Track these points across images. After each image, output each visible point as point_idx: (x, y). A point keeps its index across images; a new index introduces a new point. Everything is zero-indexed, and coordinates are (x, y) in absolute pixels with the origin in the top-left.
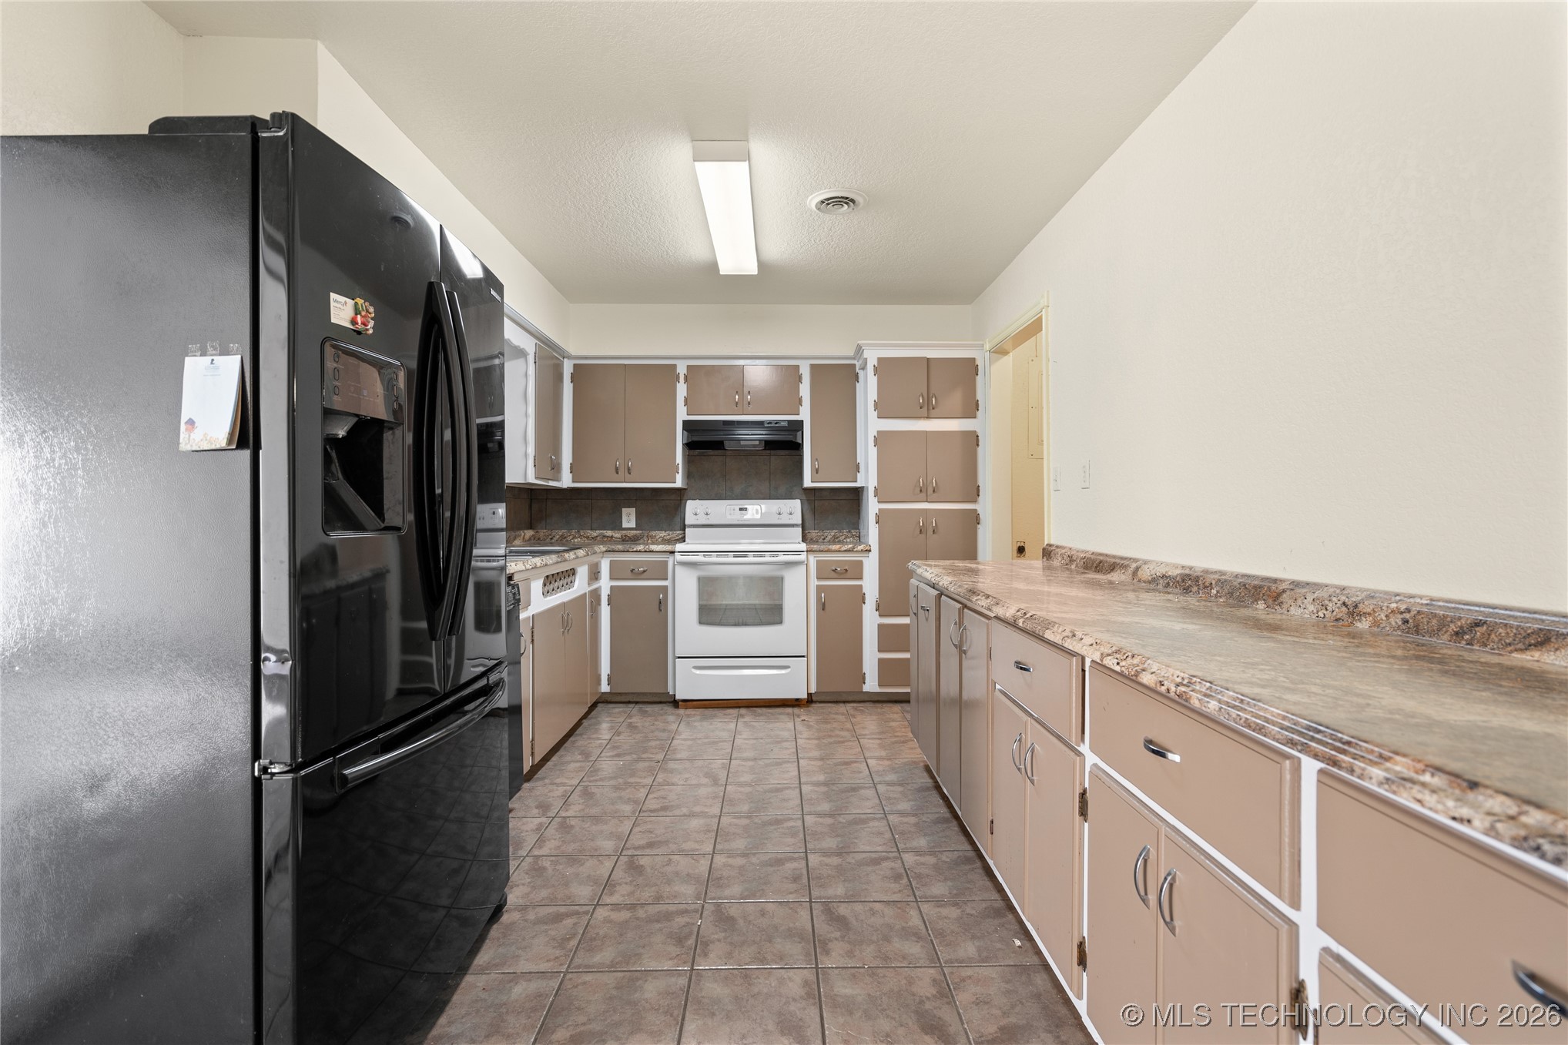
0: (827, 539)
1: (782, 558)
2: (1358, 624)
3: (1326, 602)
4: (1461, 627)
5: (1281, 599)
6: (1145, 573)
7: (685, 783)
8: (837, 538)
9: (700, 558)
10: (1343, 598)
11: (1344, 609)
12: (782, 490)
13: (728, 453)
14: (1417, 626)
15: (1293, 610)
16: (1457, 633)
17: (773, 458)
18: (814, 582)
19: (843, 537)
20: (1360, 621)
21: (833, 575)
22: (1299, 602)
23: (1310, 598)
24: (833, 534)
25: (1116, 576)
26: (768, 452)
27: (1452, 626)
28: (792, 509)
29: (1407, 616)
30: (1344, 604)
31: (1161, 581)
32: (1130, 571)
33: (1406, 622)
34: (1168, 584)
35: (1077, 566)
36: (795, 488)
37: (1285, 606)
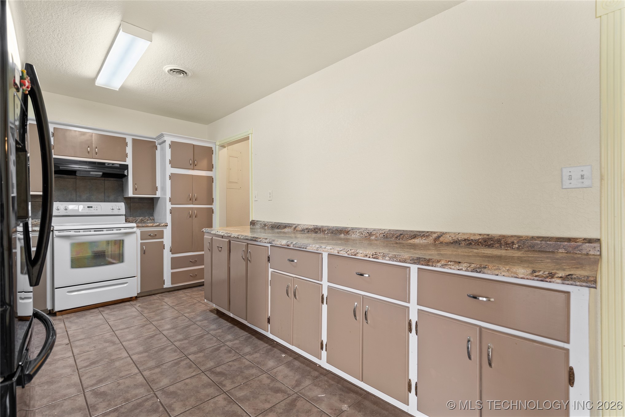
0: (138, 221)
1: (123, 231)
2: (372, 238)
3: (363, 233)
4: (397, 236)
5: (349, 233)
6: (299, 228)
7: (95, 349)
8: (143, 221)
9: (72, 233)
10: (367, 231)
11: (368, 234)
12: (112, 197)
13: (77, 177)
14: (387, 237)
15: (353, 236)
16: (396, 237)
17: (106, 182)
18: (140, 241)
19: (146, 220)
20: (372, 237)
21: (150, 237)
22: (355, 233)
23: (358, 231)
24: (141, 219)
25: (286, 230)
26: (104, 178)
27: (395, 236)
28: (120, 206)
29: (384, 234)
30: (368, 232)
31: (306, 230)
32: (293, 228)
33: (384, 236)
34: (309, 231)
35: (268, 227)
36: (119, 197)
37: (350, 235)
